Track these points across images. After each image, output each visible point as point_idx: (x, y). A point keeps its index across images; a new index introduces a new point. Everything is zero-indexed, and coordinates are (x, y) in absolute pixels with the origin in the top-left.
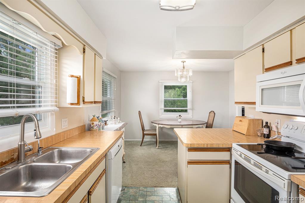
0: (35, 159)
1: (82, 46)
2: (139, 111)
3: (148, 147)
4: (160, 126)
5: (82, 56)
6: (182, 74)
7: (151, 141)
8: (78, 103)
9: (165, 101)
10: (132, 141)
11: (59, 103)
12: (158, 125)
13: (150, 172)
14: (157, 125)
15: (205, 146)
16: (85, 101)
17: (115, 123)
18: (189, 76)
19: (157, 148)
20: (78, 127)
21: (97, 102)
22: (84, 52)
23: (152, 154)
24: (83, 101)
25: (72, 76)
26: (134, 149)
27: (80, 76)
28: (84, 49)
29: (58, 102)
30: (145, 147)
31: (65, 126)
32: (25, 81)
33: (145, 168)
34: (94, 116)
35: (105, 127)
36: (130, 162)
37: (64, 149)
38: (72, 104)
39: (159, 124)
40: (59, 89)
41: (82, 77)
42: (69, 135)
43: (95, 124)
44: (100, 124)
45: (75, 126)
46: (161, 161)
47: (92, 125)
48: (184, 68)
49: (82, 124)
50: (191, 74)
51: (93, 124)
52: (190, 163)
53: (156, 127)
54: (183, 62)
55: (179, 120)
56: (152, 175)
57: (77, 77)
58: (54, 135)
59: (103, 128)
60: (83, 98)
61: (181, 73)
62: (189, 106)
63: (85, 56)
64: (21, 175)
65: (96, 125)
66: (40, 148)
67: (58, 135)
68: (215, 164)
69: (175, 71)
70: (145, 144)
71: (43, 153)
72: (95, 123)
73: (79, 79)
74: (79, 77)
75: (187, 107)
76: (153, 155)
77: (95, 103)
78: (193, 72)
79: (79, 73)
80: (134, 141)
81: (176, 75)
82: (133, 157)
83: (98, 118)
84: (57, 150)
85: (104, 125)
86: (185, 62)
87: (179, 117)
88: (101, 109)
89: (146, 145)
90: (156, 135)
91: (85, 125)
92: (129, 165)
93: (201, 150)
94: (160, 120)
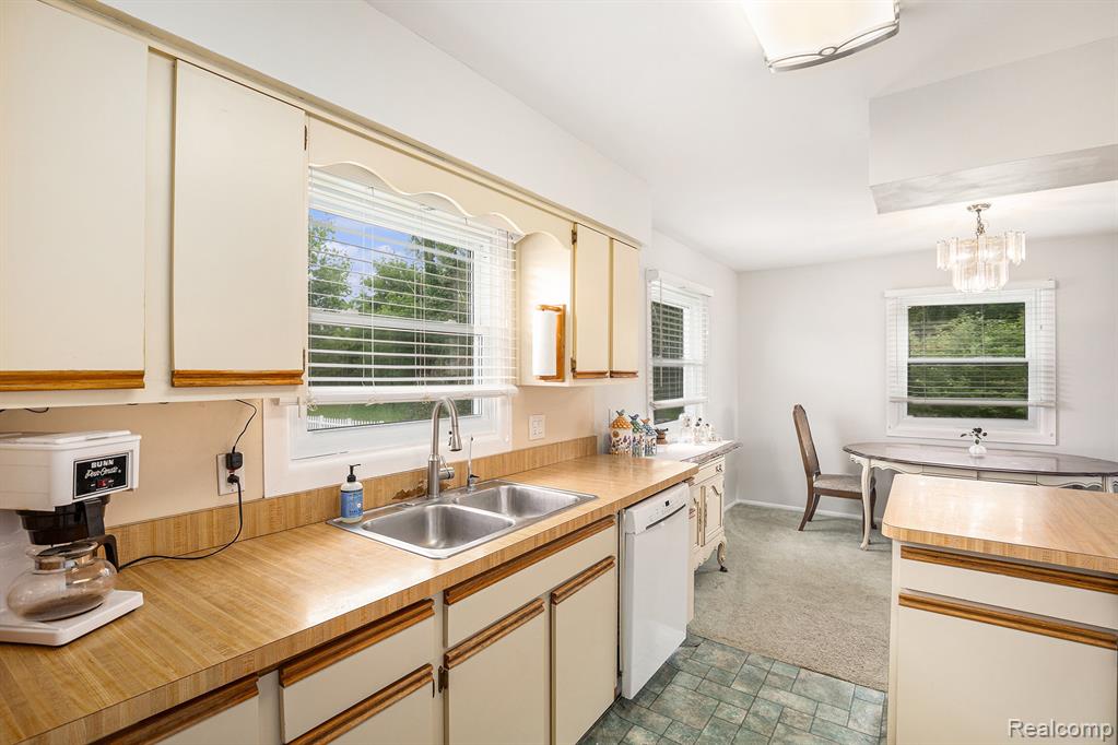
0: (458, 497)
1: (570, 227)
2: (796, 407)
3: (826, 538)
4: (875, 463)
5: (569, 252)
6: (971, 260)
7: (847, 519)
8: (560, 376)
9: (914, 372)
10: (773, 510)
11: (520, 376)
12: (867, 460)
13: (806, 618)
14: (864, 462)
15: (978, 549)
16: (578, 370)
17: (698, 442)
18: (1011, 264)
19: (863, 545)
20: (576, 440)
21: (617, 373)
22: (574, 241)
23: (834, 564)
24: (573, 370)
25: (544, 308)
26: (773, 536)
27: (564, 306)
28: (574, 234)
29: (518, 373)
30: (815, 537)
31: (538, 433)
32: (448, 327)
33: (789, 601)
34: (620, 414)
35: (660, 448)
36: (744, 573)
37: (519, 487)
38: (543, 378)
39: (870, 458)
40: (520, 341)
41: (568, 309)
42: (548, 457)
43: (621, 436)
44: (638, 438)
45: (568, 436)
46: (862, 592)
47: (614, 439)
48: (981, 230)
49: (586, 434)
50: (1016, 253)
51: (616, 435)
52: (908, 600)
53: (860, 467)
54: (979, 211)
55: (975, 449)
56: (808, 631)
57: (558, 310)
58: (508, 453)
59: (648, 451)
60: (573, 362)
61: (965, 256)
62: (1037, 390)
63: (577, 253)
64: (428, 524)
65: (625, 440)
66: (472, 476)
67: (517, 455)
68: (1032, 629)
69: (939, 252)
70: (822, 526)
71: (478, 488)
72: (623, 433)
73: (561, 311)
74: (561, 307)
75: (1025, 396)
76: (837, 566)
77: (611, 377)
78: (1032, 243)
79: (562, 298)
80: (780, 510)
81: (940, 264)
82: (760, 560)
83: (634, 418)
84: (506, 487)
85: (654, 441)
86: (988, 206)
87: (976, 438)
88: (652, 395)
89: (823, 530)
90: (858, 496)
91: (595, 437)
92: (738, 582)
93: (962, 561)
94: (889, 445)
